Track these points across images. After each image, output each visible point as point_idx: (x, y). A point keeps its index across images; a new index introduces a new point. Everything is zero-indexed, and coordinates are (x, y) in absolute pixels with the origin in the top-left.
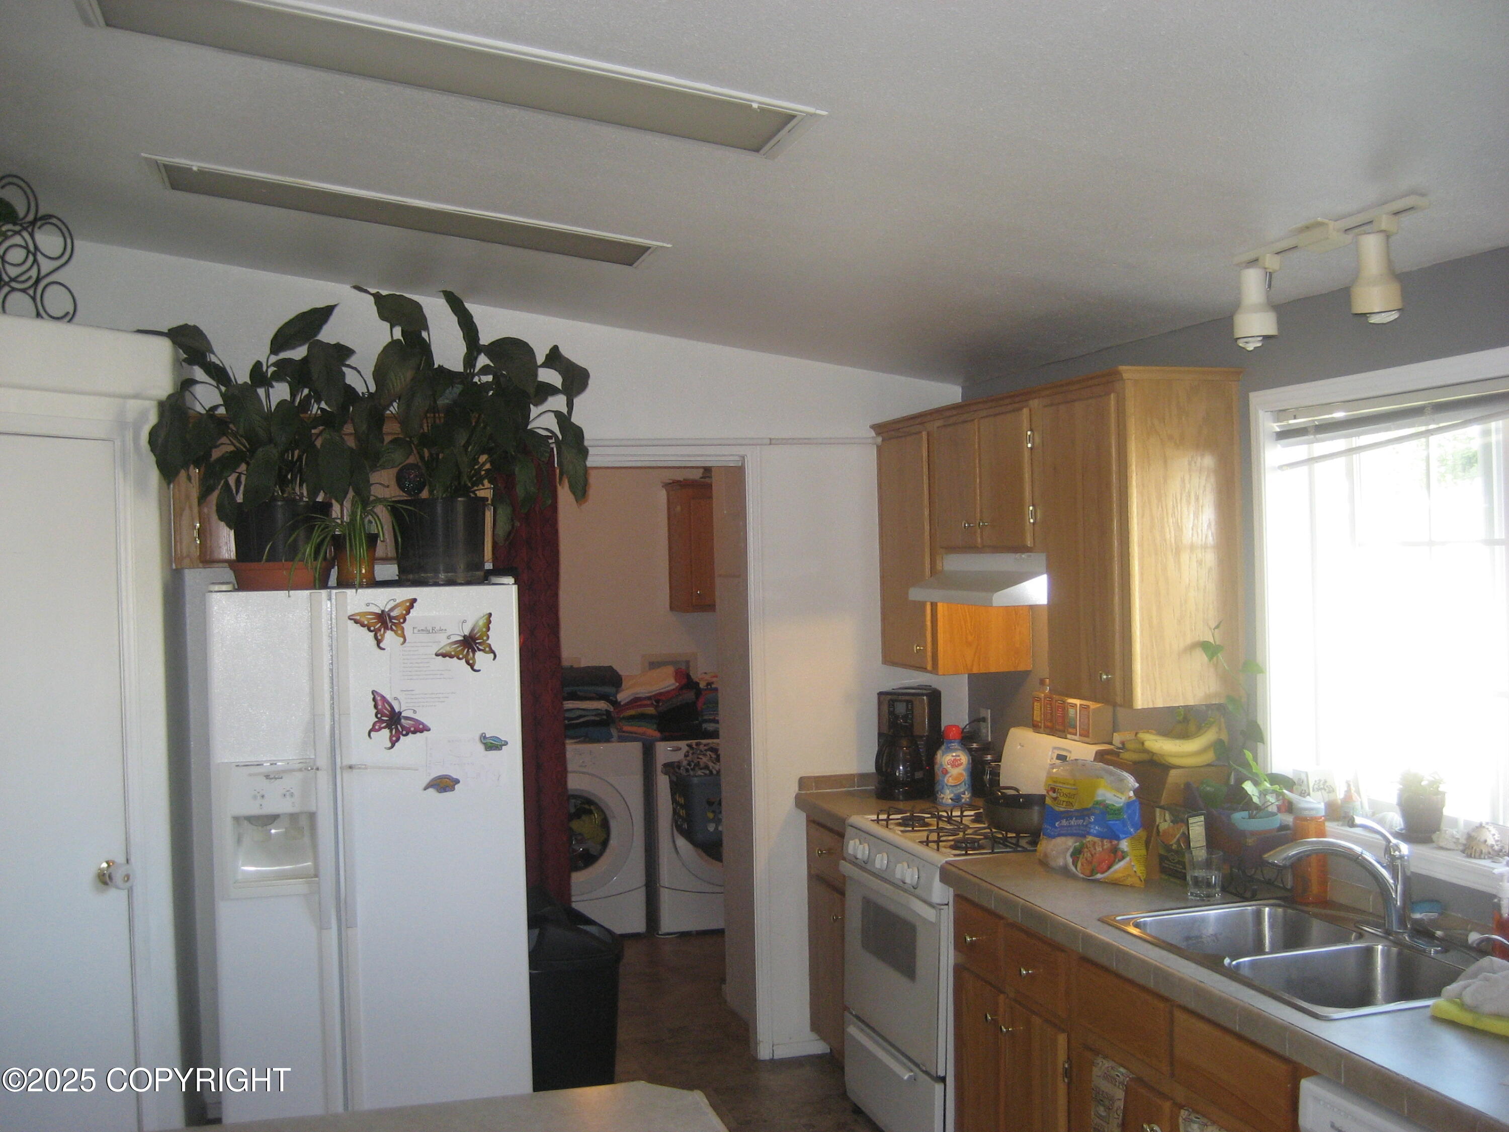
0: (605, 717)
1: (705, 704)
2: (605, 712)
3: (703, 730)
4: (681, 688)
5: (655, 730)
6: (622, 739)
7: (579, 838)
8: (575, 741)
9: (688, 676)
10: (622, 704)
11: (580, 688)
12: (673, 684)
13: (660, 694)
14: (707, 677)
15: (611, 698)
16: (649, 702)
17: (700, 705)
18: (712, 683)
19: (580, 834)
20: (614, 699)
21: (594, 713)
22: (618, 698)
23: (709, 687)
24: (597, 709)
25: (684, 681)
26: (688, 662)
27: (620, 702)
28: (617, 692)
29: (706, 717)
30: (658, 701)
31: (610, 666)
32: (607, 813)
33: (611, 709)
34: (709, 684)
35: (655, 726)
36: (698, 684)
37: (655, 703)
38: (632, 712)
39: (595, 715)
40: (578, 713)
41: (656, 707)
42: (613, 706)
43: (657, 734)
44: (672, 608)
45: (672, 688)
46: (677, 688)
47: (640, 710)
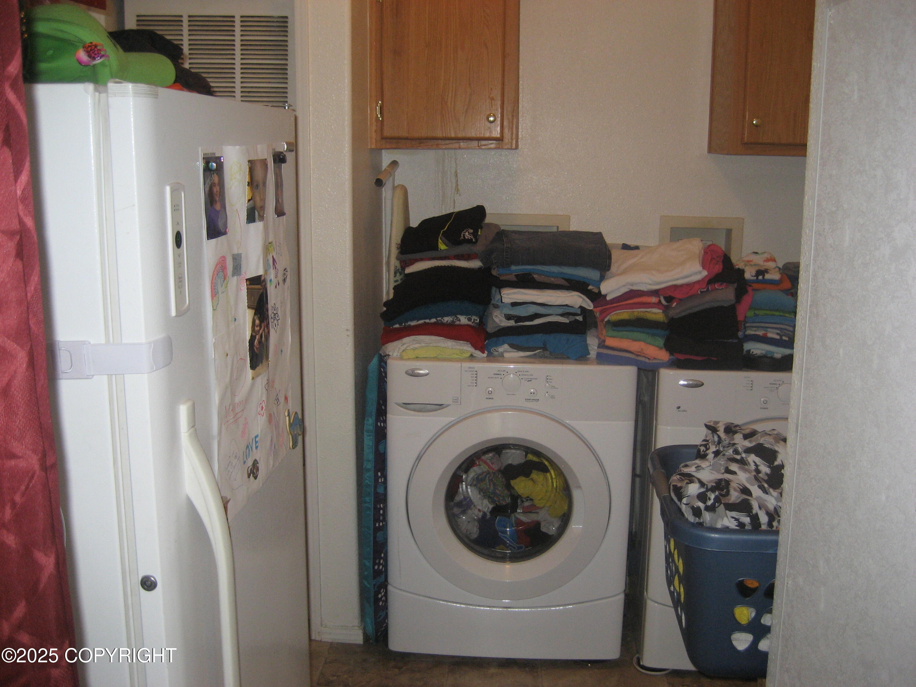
0: (580, 318)
1: (750, 308)
2: (579, 312)
3: (745, 353)
4: (711, 281)
5: (661, 348)
6: (602, 359)
7: (526, 504)
8: (522, 354)
9: (726, 260)
10: (608, 298)
11: (539, 267)
12: (700, 272)
13: (675, 287)
14: (759, 260)
15: (590, 287)
16: (654, 300)
17: (742, 312)
18: (767, 271)
19: (529, 499)
20: (596, 291)
21: (560, 311)
22: (601, 289)
23: (760, 277)
24: (567, 305)
25: (718, 268)
26: (729, 232)
27: (605, 296)
28: (602, 278)
29: (749, 332)
30: (669, 299)
31: (600, 234)
32: (568, 478)
33: (589, 305)
34: (761, 272)
35: (661, 342)
36: (741, 272)
37: (664, 302)
38: (624, 314)
39: (562, 315)
40: (533, 310)
41: (666, 309)
42: (592, 301)
43: (664, 356)
44: (710, 150)
45: (698, 277)
46: (703, 280)
47: (639, 312)
